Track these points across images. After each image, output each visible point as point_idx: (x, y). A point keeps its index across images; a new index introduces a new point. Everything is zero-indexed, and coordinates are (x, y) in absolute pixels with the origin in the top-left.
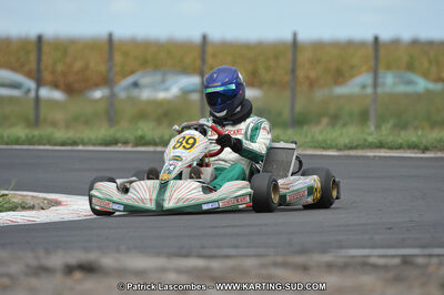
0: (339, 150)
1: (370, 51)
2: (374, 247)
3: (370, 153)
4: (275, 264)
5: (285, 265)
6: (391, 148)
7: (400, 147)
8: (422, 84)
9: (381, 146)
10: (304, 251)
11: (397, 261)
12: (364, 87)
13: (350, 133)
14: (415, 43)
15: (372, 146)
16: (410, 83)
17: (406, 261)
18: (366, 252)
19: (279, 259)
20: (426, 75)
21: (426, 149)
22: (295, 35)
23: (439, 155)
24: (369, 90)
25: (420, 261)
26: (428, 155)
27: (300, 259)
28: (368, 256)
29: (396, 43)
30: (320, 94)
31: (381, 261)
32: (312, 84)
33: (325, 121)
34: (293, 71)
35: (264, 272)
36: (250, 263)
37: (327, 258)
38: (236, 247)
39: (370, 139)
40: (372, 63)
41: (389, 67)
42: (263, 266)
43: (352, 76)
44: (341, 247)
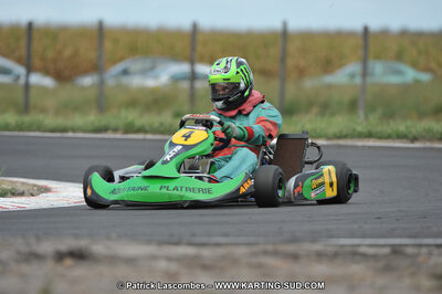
0: (328, 138)
1: (360, 42)
2: (364, 236)
3: (360, 143)
4: (266, 253)
5: (275, 253)
6: (380, 138)
7: (389, 137)
8: (410, 75)
9: (370, 135)
10: (294, 240)
11: (387, 250)
12: (352, 76)
13: (339, 123)
14: (404, 33)
15: (361, 136)
16: (399, 72)
17: (396, 251)
18: (356, 241)
19: (270, 248)
20: (415, 65)
21: (414, 139)
22: (285, 24)
23: (428, 145)
24: (358, 80)
25: (410, 250)
26: (417, 145)
27: (291, 248)
28: (359, 246)
29: (385, 33)
30: (309, 84)
31: (371, 251)
32: (301, 73)
33: (315, 110)
34: (283, 60)
35: (254, 260)
36: (240, 251)
37: (317, 247)
38: (226, 235)
39: (359, 129)
40: (361, 53)
41: (378, 57)
42: (254, 254)
43: (342, 65)
44: (331, 237)
